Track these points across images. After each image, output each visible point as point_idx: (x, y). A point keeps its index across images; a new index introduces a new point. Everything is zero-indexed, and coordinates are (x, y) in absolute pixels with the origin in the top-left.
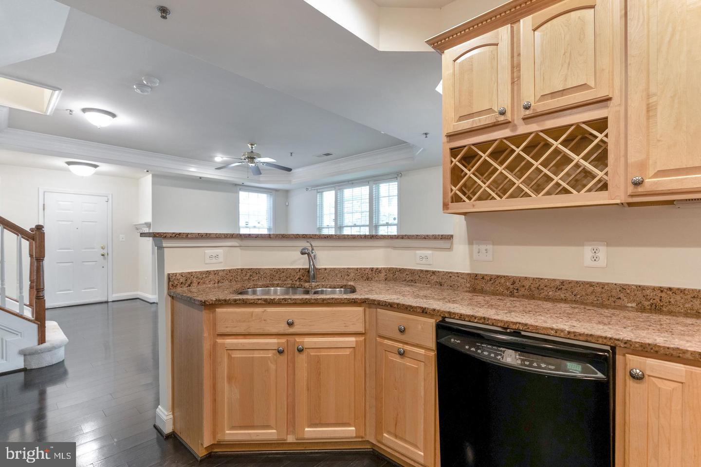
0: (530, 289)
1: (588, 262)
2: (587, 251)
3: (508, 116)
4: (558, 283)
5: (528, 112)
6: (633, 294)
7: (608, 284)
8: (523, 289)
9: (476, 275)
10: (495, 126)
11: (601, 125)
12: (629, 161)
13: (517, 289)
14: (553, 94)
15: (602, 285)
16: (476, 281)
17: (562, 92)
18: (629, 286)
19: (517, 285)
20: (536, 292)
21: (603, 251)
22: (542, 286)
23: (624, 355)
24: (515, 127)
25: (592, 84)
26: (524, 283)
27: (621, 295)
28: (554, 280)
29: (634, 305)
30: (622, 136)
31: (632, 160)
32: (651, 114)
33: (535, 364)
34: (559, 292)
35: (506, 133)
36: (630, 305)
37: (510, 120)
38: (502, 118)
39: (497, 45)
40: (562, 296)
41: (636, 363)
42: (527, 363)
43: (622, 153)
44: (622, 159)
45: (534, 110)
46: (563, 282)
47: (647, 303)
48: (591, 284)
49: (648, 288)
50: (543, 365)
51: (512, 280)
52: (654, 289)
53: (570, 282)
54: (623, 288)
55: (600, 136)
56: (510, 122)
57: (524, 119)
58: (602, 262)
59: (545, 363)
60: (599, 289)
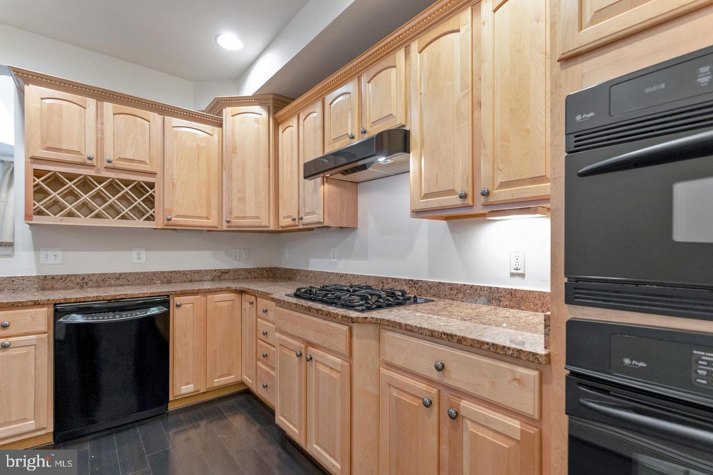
0: (97, 281)
1: (135, 260)
2: (134, 254)
3: (94, 162)
4: (117, 275)
5: (109, 165)
6: (159, 276)
7: (147, 272)
8: (91, 282)
9: (46, 276)
10: (83, 165)
11: (152, 186)
12: (165, 208)
13: (86, 283)
14: (126, 160)
15: (144, 273)
16: (45, 282)
17: (132, 161)
18: (157, 272)
19: (86, 280)
20: (102, 283)
21: (143, 254)
22: (106, 278)
23: (173, 298)
24: (98, 171)
25: (148, 162)
26: (92, 278)
27: (154, 278)
28: (115, 274)
29: (160, 282)
30: (162, 195)
31: (166, 207)
32: (174, 187)
33: (134, 314)
34: (118, 281)
35: (91, 172)
36: (158, 282)
37: (95, 165)
38: (89, 162)
39: (85, 108)
40: (120, 283)
41: (178, 300)
42: (129, 315)
43: (162, 203)
44: (162, 206)
45: (113, 164)
46: (121, 274)
47: (165, 280)
48: (138, 274)
49: (166, 272)
50: (138, 313)
51: (82, 277)
52: (168, 272)
53: (125, 274)
54: (154, 274)
55: (151, 192)
56: (95, 166)
57: (105, 168)
58: (143, 260)
59: (139, 312)
60: (142, 276)
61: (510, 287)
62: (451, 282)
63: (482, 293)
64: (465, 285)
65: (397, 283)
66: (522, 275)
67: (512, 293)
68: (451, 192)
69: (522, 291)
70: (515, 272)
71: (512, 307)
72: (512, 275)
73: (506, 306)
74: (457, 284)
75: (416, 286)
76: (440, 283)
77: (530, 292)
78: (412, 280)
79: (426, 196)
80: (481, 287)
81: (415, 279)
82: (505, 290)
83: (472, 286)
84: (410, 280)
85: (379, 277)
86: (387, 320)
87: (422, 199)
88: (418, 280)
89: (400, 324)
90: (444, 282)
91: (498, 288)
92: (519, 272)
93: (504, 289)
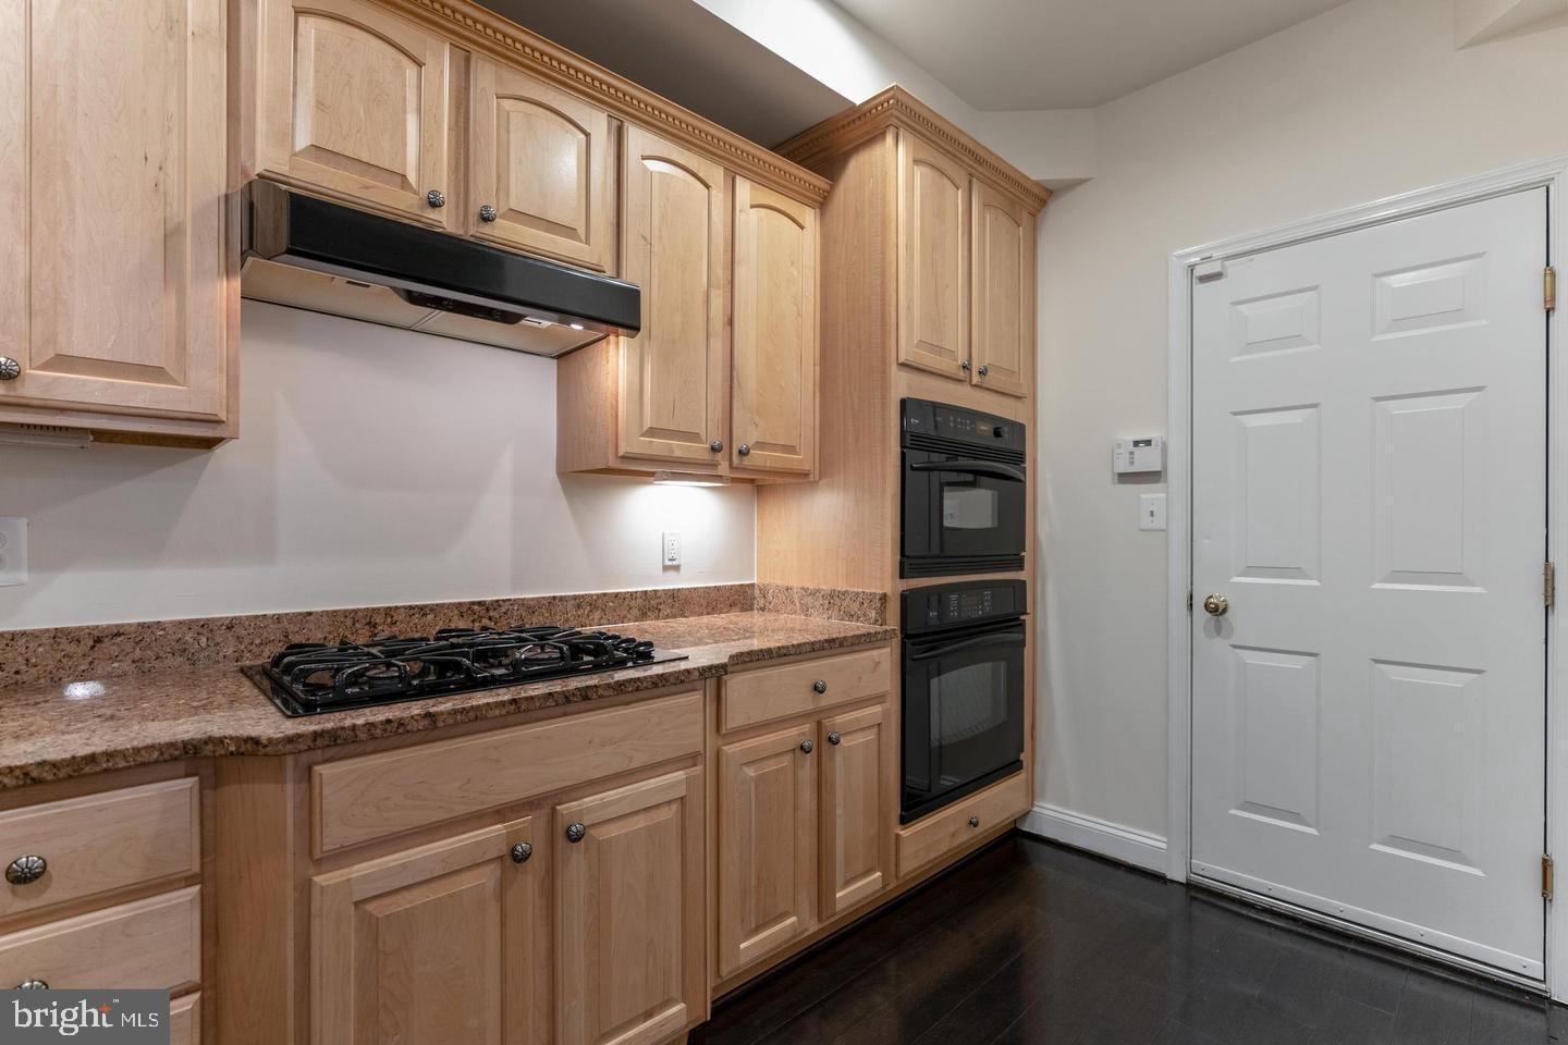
61: (671, 587)
62: (577, 593)
63: (633, 603)
64: (605, 594)
65: (430, 617)
66: (677, 568)
67: (673, 595)
68: (692, 436)
69: (686, 589)
70: (670, 563)
71: (674, 616)
72: (666, 568)
73: (667, 617)
74: (591, 596)
75: (491, 614)
76: (554, 598)
77: (695, 589)
78: (480, 603)
79: (652, 432)
80: (632, 594)
81: (489, 598)
82: (666, 592)
83: (617, 595)
84: (473, 603)
85: (356, 611)
86: (748, 653)
87: (642, 436)
88: (497, 601)
89: (769, 651)
90: (563, 594)
91: (655, 591)
92: (674, 563)
93: (664, 590)
